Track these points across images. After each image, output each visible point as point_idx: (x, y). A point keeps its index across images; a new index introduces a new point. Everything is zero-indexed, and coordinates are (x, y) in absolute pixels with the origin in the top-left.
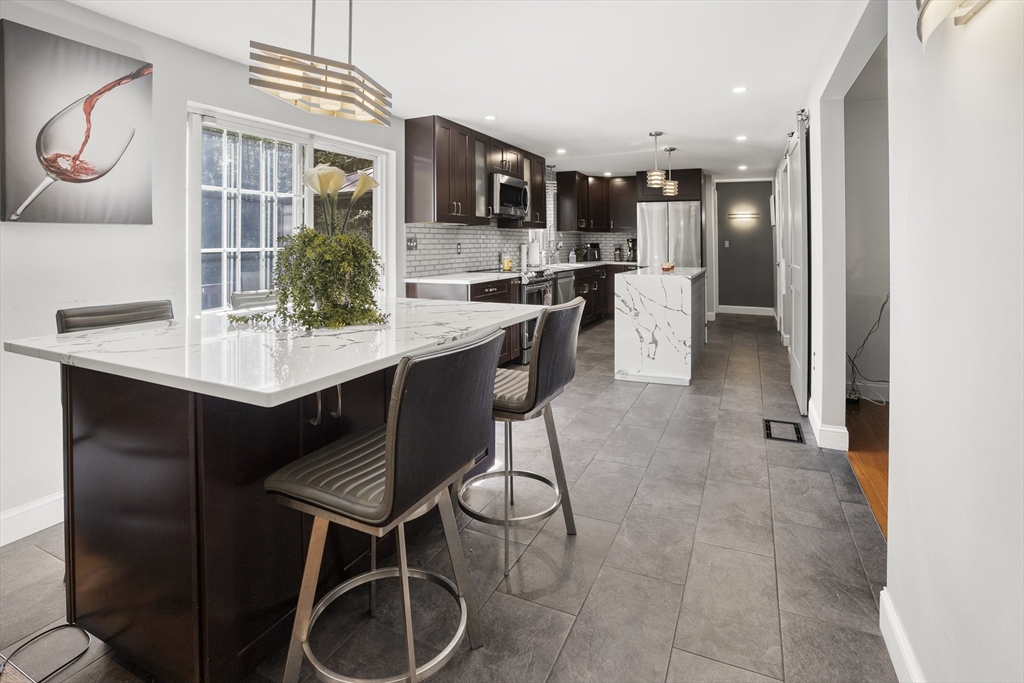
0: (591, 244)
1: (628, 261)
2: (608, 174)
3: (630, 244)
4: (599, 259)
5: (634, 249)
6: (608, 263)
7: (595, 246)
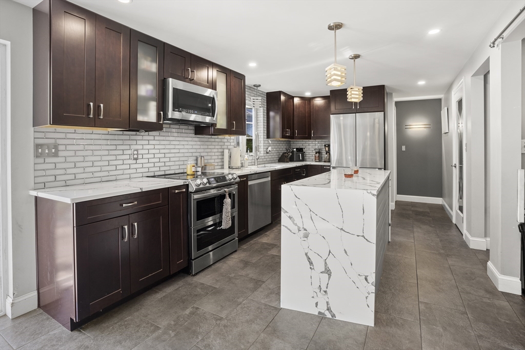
0: (297, 149)
1: (325, 162)
2: (308, 94)
3: (327, 148)
4: (303, 160)
5: (328, 152)
6: (308, 163)
7: (300, 150)
